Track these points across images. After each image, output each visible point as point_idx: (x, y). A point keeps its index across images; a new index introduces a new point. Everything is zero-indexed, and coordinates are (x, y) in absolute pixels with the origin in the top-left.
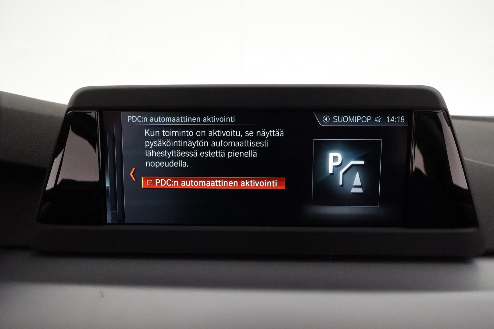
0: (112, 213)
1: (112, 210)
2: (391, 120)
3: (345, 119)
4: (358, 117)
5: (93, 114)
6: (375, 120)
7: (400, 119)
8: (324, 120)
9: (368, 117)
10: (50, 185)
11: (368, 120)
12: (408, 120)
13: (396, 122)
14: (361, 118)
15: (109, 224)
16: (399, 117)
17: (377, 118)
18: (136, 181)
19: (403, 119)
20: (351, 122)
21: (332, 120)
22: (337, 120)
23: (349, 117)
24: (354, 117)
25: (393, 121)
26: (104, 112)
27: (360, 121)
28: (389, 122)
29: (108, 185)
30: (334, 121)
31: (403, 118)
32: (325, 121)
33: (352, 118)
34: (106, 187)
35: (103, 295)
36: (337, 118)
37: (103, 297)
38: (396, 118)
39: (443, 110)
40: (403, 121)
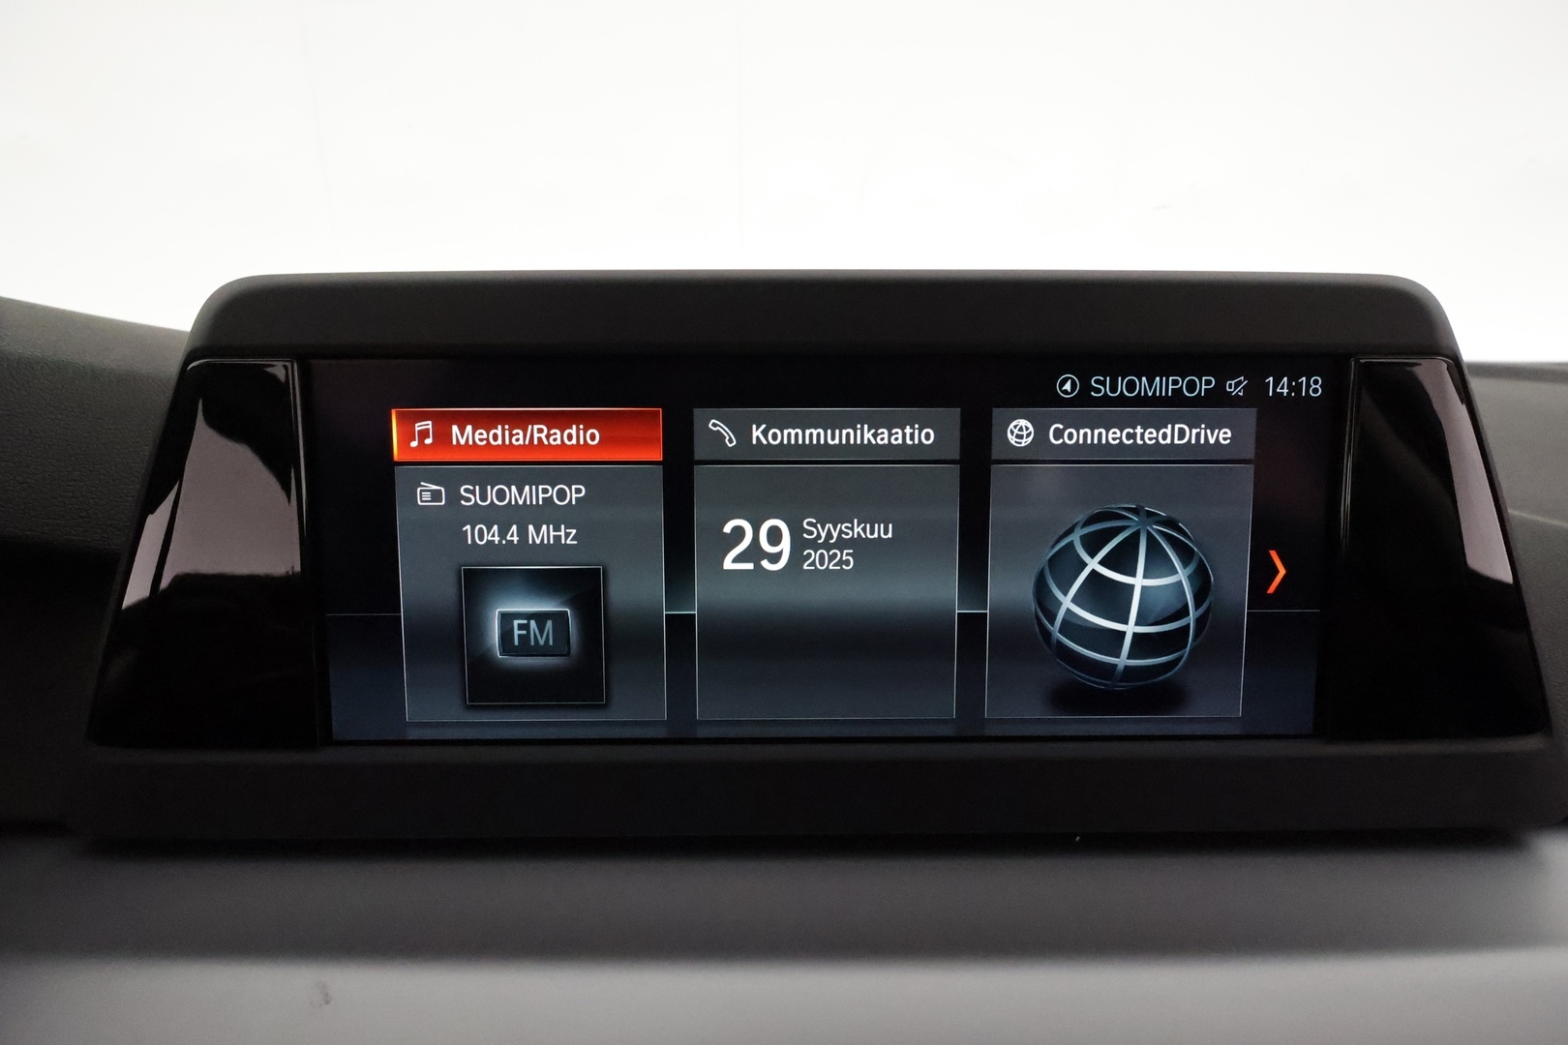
2: (1278, 390)
3: (1131, 386)
4: (1171, 378)
5: (278, 369)
7: (1308, 386)
10: (137, 590)
11: (1205, 389)
12: (1334, 388)
13: (1293, 394)
14: (1183, 384)
16: (1304, 378)
19: (1318, 386)
20: (1150, 394)
21: (1086, 388)
22: (1103, 388)
23: (1144, 379)
24: (1158, 379)
25: (1285, 391)
26: (314, 362)
27: (1178, 392)
28: (1271, 394)
30: (1092, 393)
31: (1316, 382)
33: (1151, 382)
36: (1103, 383)
37: (327, 1003)
38: (1294, 383)
39: (1448, 357)
40: (1315, 391)
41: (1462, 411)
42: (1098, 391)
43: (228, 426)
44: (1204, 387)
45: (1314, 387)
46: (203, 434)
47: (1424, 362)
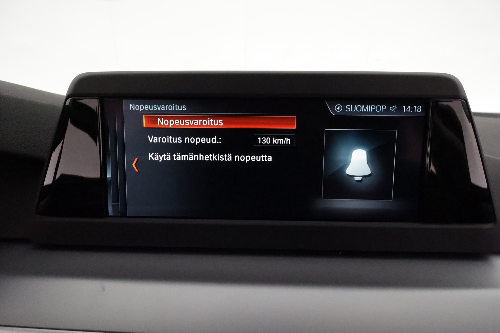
0: (113, 206)
1: (113, 202)
2: (407, 110)
3: (359, 108)
4: (372, 106)
5: (93, 103)
6: (390, 110)
7: (417, 109)
8: (336, 110)
9: (383, 106)
10: (48, 180)
11: (383, 109)
12: (425, 110)
13: (412, 111)
14: (376, 108)
15: (111, 216)
16: (415, 106)
17: (392, 107)
18: (138, 172)
20: (365, 111)
21: (344, 109)
22: (349, 109)
23: (363, 106)
24: (368, 106)
25: (409, 110)
26: (105, 99)
27: (374, 110)
28: (404, 111)
29: (109, 175)
30: (346, 111)
31: (419, 108)
32: (338, 110)
33: (365, 107)
34: (108, 178)
35: (104, 289)
36: (350, 107)
37: (104, 291)
38: (412, 108)
39: (463, 100)
40: (419, 110)
41: (470, 125)
45: (418, 109)
47: (454, 101)
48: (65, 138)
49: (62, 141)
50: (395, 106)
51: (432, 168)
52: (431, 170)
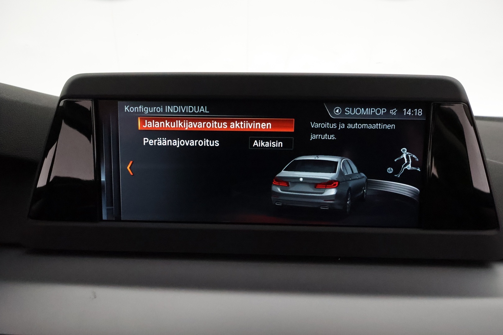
0: (107, 209)
2: (407, 113)
3: (358, 111)
4: (372, 109)
6: (391, 113)
7: (418, 112)
8: (335, 112)
9: (383, 109)
12: (426, 113)
13: (412, 115)
14: (376, 111)
15: (105, 221)
16: (416, 110)
17: (392, 110)
18: (133, 175)
19: (421, 112)
20: (365, 114)
21: (344, 111)
23: (363, 109)
24: (367, 109)
25: (410, 113)
26: (99, 101)
27: (374, 113)
28: (405, 115)
29: (103, 179)
30: (346, 113)
32: (337, 113)
33: (365, 110)
34: (102, 181)
35: (95, 295)
36: (349, 110)
38: (413, 111)
39: (464, 103)
40: (420, 114)
41: (472, 128)
42: (347, 112)
43: (72, 124)
44: (382, 112)
46: (64, 127)
47: (456, 105)
48: (59, 140)
49: (56, 143)
50: (395, 109)
51: (434, 171)
52: (433, 174)
